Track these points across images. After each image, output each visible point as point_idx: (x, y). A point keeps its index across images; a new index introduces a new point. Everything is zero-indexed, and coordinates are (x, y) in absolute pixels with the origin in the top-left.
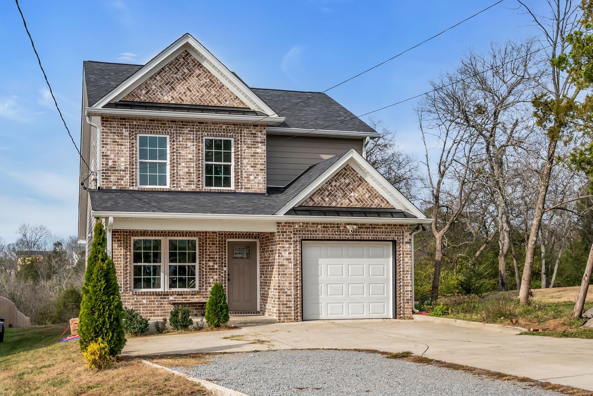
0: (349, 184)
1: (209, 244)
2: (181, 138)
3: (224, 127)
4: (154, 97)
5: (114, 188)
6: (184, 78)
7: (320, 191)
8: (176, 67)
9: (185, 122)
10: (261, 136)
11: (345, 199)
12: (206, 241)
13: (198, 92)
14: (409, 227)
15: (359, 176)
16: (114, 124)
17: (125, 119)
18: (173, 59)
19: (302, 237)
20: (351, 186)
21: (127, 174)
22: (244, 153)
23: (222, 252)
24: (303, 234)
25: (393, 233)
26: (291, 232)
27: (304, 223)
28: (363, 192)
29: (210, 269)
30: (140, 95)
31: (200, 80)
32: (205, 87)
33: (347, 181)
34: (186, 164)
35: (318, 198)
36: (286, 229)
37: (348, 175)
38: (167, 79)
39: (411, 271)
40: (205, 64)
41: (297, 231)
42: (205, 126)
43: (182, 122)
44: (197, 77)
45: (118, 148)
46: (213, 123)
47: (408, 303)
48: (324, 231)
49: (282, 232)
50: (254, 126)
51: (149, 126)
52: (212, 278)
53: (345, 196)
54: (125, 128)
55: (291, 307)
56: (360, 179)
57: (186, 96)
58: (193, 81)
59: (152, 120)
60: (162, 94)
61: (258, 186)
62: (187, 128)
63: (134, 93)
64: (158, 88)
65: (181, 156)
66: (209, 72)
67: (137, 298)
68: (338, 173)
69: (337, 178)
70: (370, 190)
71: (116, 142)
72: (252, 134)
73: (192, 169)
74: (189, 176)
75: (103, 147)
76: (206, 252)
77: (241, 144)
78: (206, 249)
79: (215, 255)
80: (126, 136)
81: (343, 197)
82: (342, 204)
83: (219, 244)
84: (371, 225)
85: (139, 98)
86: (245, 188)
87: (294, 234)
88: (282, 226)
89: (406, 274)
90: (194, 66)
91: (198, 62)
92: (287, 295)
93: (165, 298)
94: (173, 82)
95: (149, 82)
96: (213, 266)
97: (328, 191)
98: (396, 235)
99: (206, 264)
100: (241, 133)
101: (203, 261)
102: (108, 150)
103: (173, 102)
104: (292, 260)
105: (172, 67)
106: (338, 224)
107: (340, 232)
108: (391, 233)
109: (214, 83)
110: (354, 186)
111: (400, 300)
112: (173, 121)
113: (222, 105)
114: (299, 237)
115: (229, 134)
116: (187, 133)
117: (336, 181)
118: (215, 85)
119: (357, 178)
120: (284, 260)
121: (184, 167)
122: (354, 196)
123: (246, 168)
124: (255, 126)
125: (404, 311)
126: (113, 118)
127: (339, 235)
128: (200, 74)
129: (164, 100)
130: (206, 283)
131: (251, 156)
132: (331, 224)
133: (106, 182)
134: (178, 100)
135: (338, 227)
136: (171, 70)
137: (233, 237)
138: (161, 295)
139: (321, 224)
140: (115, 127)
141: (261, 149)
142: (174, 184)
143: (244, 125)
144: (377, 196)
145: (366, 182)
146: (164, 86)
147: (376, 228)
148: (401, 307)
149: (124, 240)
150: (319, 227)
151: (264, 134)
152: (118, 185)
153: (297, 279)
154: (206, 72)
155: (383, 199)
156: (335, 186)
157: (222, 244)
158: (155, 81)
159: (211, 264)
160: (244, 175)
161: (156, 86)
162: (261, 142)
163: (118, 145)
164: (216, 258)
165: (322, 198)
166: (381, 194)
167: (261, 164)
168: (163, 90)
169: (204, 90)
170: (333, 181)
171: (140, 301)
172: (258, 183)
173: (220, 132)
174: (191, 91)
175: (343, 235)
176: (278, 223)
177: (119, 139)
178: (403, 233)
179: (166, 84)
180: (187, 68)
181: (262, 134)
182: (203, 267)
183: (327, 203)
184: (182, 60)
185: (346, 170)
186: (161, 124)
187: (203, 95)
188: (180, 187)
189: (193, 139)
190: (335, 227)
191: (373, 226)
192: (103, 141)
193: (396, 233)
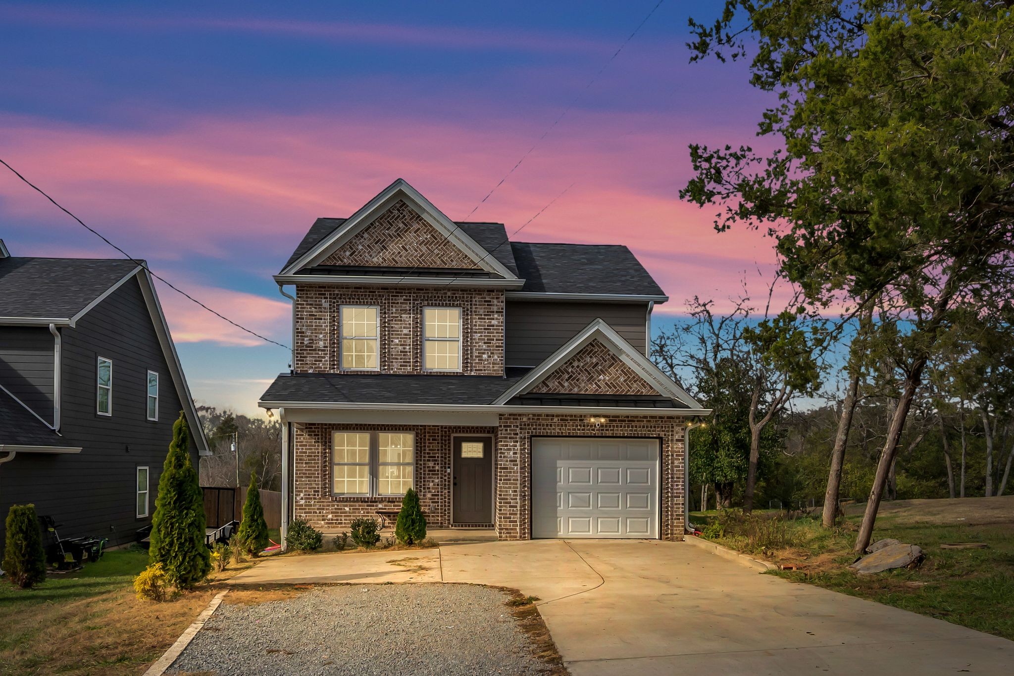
0: (597, 364)
1: (429, 440)
2: (394, 310)
3: (449, 294)
4: (360, 260)
5: (311, 371)
6: (398, 234)
7: (557, 373)
8: (388, 222)
9: (400, 289)
10: (499, 304)
11: (591, 383)
12: (425, 436)
13: (417, 251)
14: (681, 419)
15: (611, 353)
16: (310, 294)
17: (325, 287)
18: (384, 211)
19: (532, 432)
20: (600, 367)
21: (327, 354)
22: (476, 325)
23: (445, 449)
24: (534, 429)
25: (658, 427)
26: (517, 426)
27: (534, 415)
28: (616, 375)
29: (429, 471)
30: (343, 257)
31: (420, 237)
32: (425, 245)
33: (594, 360)
34: (399, 341)
35: (554, 383)
36: (511, 423)
37: (596, 352)
38: (377, 237)
39: (684, 478)
40: (424, 216)
41: (525, 425)
42: (425, 293)
43: (396, 289)
44: (415, 232)
45: (316, 322)
46: (435, 290)
47: (679, 519)
48: (562, 426)
49: (504, 426)
50: (488, 291)
51: (355, 295)
52: (433, 481)
53: (591, 379)
54: (325, 298)
55: (516, 522)
56: (612, 357)
57: (401, 256)
58: (410, 237)
59: (358, 287)
60: (371, 256)
61: (493, 367)
62: (402, 296)
63: (336, 255)
64: (366, 248)
65: (394, 331)
66: (431, 226)
67: (338, 505)
68: (582, 350)
69: (580, 356)
70: (627, 371)
71: (314, 315)
72: (485, 301)
73: (408, 347)
74: (404, 355)
75: (298, 322)
76: (425, 450)
77: (471, 315)
78: (425, 446)
79: (436, 453)
80: (325, 308)
81: (588, 380)
82: (587, 390)
83: (442, 440)
84: (628, 417)
85: (342, 261)
86: (476, 370)
87: (521, 429)
88: (505, 419)
89: (676, 482)
90: (411, 219)
91: (417, 214)
92: (510, 507)
93: (373, 506)
94: (385, 240)
95: (354, 241)
96: (433, 467)
97: (568, 373)
98: (663, 431)
99: (424, 464)
100: (471, 301)
101: (421, 460)
102: (303, 326)
103: (385, 265)
104: (518, 462)
105: (384, 222)
106: (581, 416)
107: (584, 426)
108: (655, 427)
109: (436, 239)
110: (604, 367)
111: (667, 516)
112: (385, 288)
113: (446, 267)
114: (528, 433)
115: (456, 303)
116: (401, 303)
117: (579, 361)
118: (438, 242)
119: (608, 357)
120: (507, 461)
121: (397, 345)
122: (604, 380)
123: (477, 345)
124: (490, 291)
125: (672, 530)
126: (310, 287)
127: (583, 430)
128: (419, 229)
129: (373, 262)
130: (424, 488)
131: (485, 329)
132: (571, 416)
133: (301, 364)
134: (392, 263)
135: (580, 420)
136: (382, 225)
137: (460, 432)
138: (367, 502)
139: (557, 416)
140: (312, 298)
141: (498, 320)
142: (385, 366)
143: (475, 291)
144: (637, 379)
145: (621, 361)
146: (373, 246)
147: (634, 421)
148: (668, 525)
149: (322, 435)
150: (556, 419)
151: (502, 302)
152: (315, 368)
153: (525, 486)
154: (426, 226)
155: (644, 384)
156: (578, 367)
157: (445, 440)
158: (362, 240)
159: (431, 464)
160: (476, 354)
161: (363, 246)
162: (497, 312)
163: (315, 319)
164: (438, 457)
165: (559, 383)
166: (641, 377)
167: (497, 340)
168: (372, 250)
169: (424, 249)
170: (574, 361)
171: (341, 509)
172: (493, 364)
173: (444, 301)
174: (407, 251)
175: (589, 430)
176: (500, 415)
177: (317, 312)
178: (673, 427)
179: (376, 243)
180: (403, 222)
181: (499, 302)
182: (421, 469)
183: (566, 390)
184: (397, 212)
185: (593, 346)
186: (370, 292)
187: (423, 255)
188: (392, 369)
189: (410, 310)
190: (577, 420)
191: (630, 419)
192: (298, 315)
193: (662, 427)
